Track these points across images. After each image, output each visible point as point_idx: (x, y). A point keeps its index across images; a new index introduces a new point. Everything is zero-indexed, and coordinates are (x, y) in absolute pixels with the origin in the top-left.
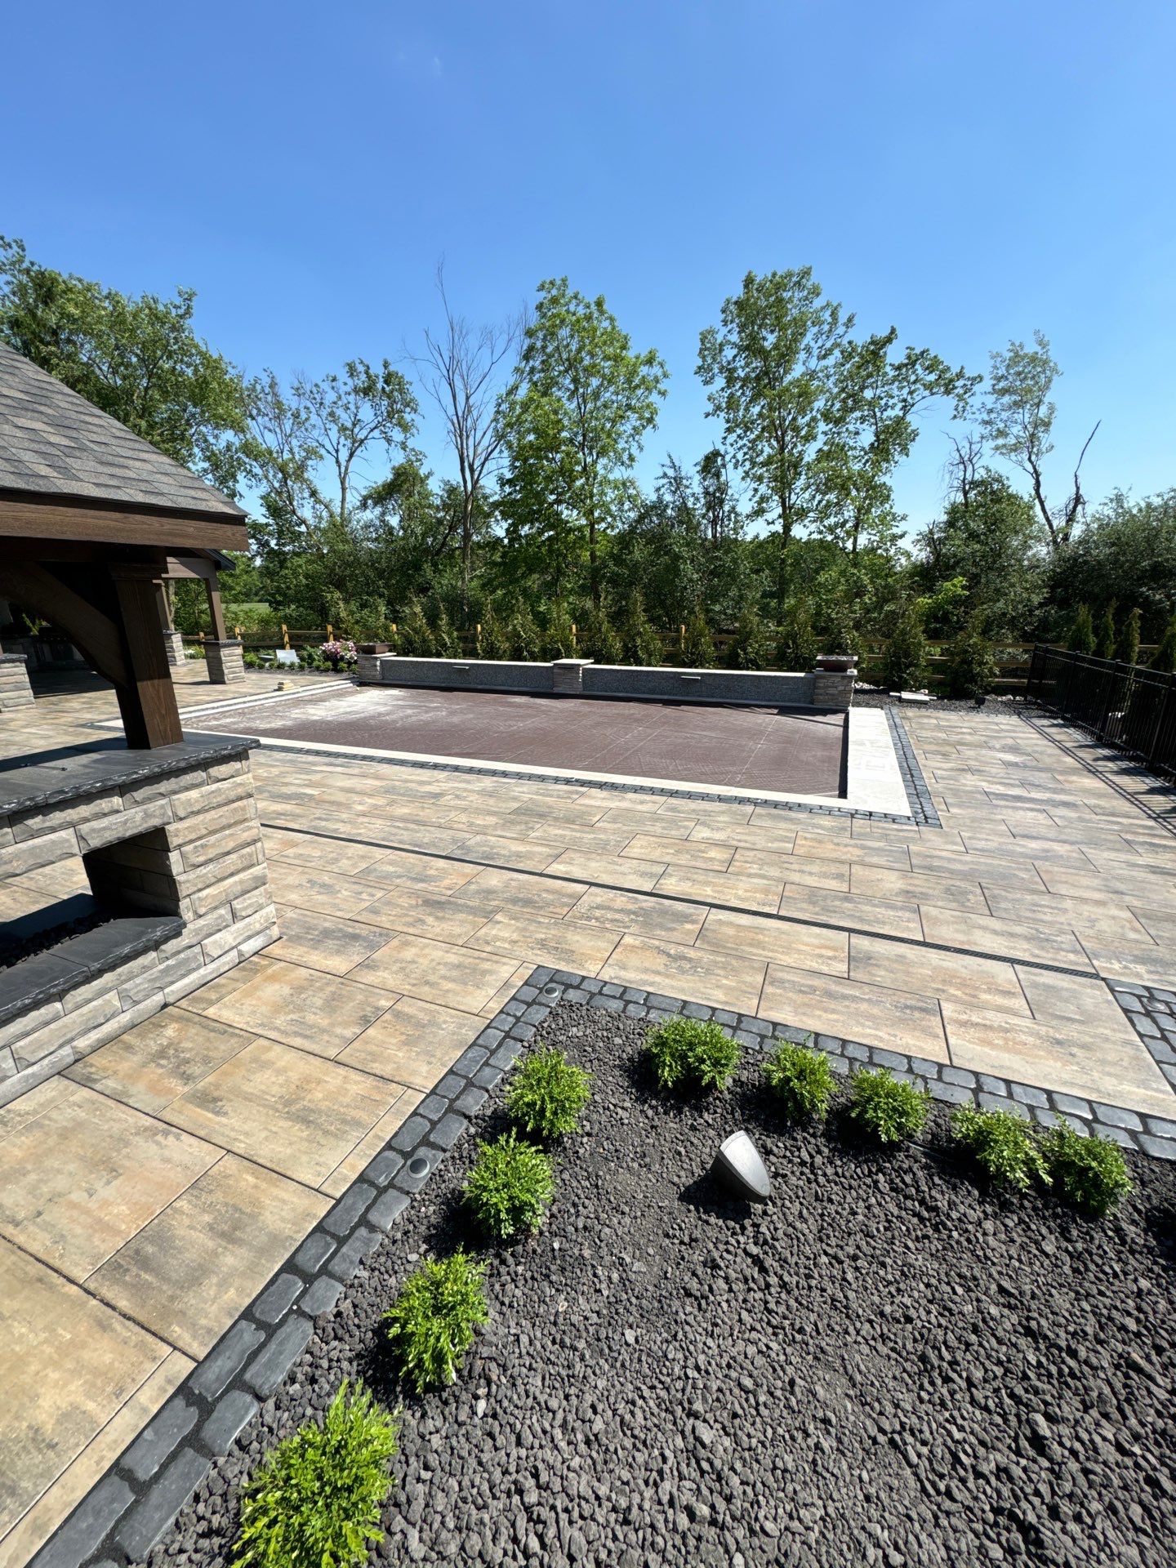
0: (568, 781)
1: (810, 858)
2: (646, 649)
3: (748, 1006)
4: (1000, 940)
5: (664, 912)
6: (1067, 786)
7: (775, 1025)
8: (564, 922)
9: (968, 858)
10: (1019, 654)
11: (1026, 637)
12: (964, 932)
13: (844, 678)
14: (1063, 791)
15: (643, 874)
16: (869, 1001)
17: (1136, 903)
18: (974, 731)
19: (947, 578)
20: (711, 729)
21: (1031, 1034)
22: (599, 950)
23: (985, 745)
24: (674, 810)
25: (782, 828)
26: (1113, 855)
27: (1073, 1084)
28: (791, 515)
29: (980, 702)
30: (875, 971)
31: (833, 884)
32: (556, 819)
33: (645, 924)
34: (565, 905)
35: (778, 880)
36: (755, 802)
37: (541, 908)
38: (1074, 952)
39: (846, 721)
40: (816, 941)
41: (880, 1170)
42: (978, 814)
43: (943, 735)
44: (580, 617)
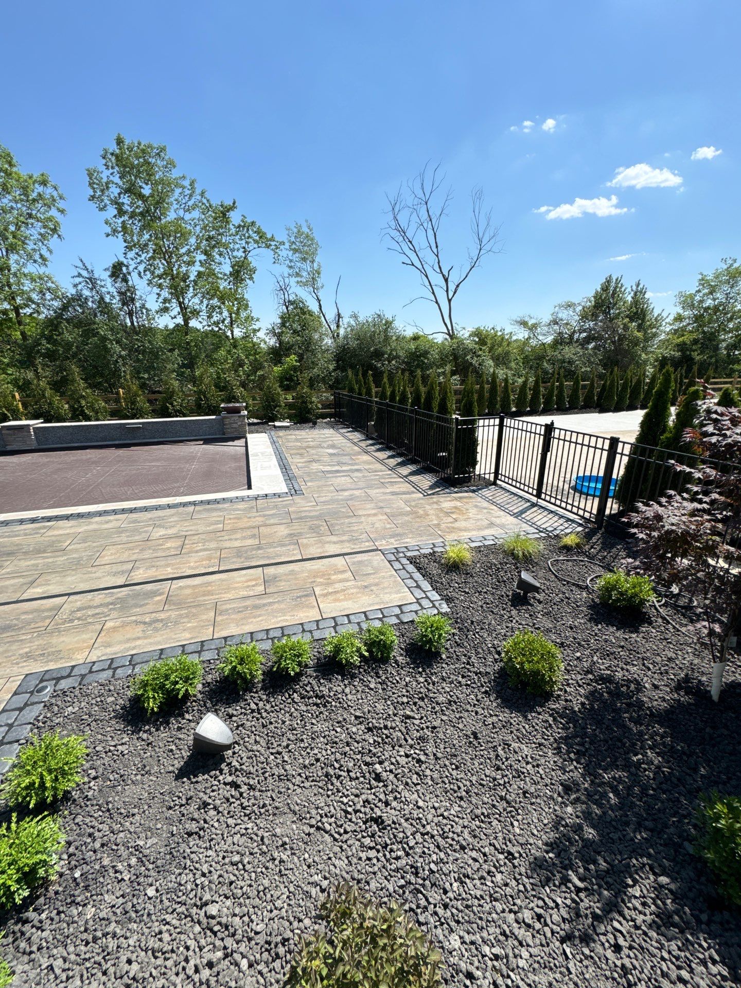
0: (33, 520)
1: (234, 530)
2: (92, 408)
3: (206, 635)
4: (337, 546)
5: (137, 595)
6: (357, 461)
7: (225, 638)
8: (46, 632)
9: (318, 508)
10: (328, 396)
11: (331, 387)
12: (320, 547)
13: (240, 417)
14: (356, 464)
15: (115, 574)
16: (279, 601)
17: (388, 510)
18: (314, 440)
19: (288, 356)
20: (158, 460)
21: (354, 588)
22: (84, 641)
23: (320, 446)
24: (135, 521)
25: (215, 516)
26: (377, 491)
27: (373, 604)
28: (187, 313)
29: (315, 424)
30: (278, 584)
31: (250, 542)
32: (25, 553)
33: (122, 609)
34: (47, 617)
35: (216, 549)
36: (194, 503)
37: (22, 628)
38: (368, 541)
39: (246, 442)
40: (243, 579)
41: (295, 691)
42: (320, 483)
43: (299, 444)
44: (24, 387)
